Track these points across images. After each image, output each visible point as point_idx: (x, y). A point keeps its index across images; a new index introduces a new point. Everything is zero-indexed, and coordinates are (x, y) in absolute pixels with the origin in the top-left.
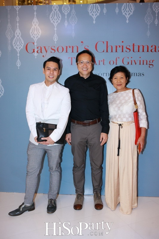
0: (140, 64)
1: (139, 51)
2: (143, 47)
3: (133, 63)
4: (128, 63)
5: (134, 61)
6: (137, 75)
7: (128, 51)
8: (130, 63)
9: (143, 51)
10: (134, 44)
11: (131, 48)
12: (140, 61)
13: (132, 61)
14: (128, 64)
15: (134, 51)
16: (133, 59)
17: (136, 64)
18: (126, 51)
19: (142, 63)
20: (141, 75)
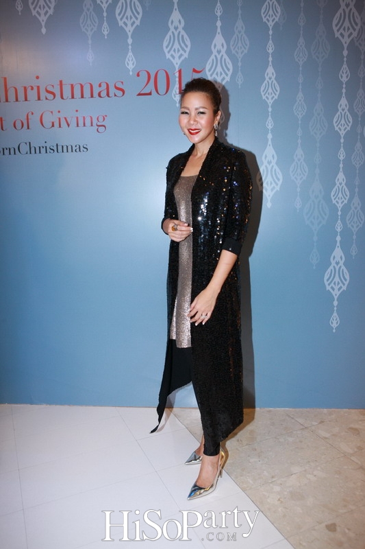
0: (78, 126)
1: (73, 97)
2: (82, 87)
3: (63, 123)
4: (53, 123)
5: (65, 118)
6: (74, 150)
7: (50, 97)
8: (57, 124)
9: (82, 97)
10: (61, 82)
11: (57, 91)
12: (77, 118)
13: (60, 119)
14: (53, 126)
15: (62, 98)
16: (62, 115)
17: (68, 125)
18: (47, 99)
19: (81, 123)
20: (82, 148)
